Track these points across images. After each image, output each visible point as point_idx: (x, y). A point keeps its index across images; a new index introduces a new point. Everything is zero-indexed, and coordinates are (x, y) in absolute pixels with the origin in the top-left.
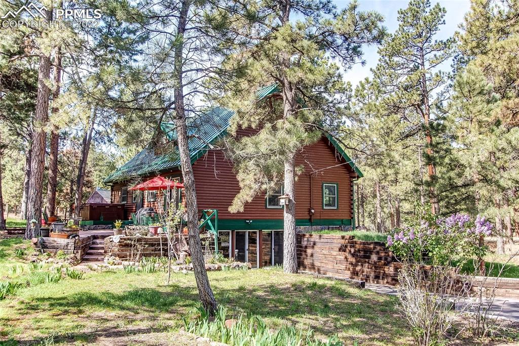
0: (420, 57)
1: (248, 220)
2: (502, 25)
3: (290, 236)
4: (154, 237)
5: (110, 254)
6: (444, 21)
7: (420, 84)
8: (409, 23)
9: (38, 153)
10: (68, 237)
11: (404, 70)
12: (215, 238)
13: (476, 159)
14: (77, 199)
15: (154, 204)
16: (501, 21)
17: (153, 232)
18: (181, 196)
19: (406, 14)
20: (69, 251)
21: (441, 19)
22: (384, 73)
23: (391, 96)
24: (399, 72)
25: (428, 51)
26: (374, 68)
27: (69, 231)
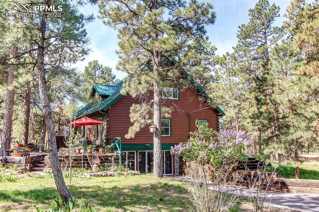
0: (264, 38)
1: (146, 144)
2: (310, 13)
3: (157, 152)
4: (78, 155)
5: (48, 166)
6: (279, 15)
7: (265, 55)
8: (256, 17)
10: (22, 156)
11: (254, 47)
12: (119, 155)
13: (286, 99)
14: (43, 133)
15: (90, 135)
16: (310, 10)
17: (78, 152)
18: (103, 130)
19: (254, 12)
20: (22, 164)
21: (277, 13)
22: (241, 50)
23: (245, 63)
24: (251, 48)
25: (269, 34)
26: (235, 47)
27: (23, 152)
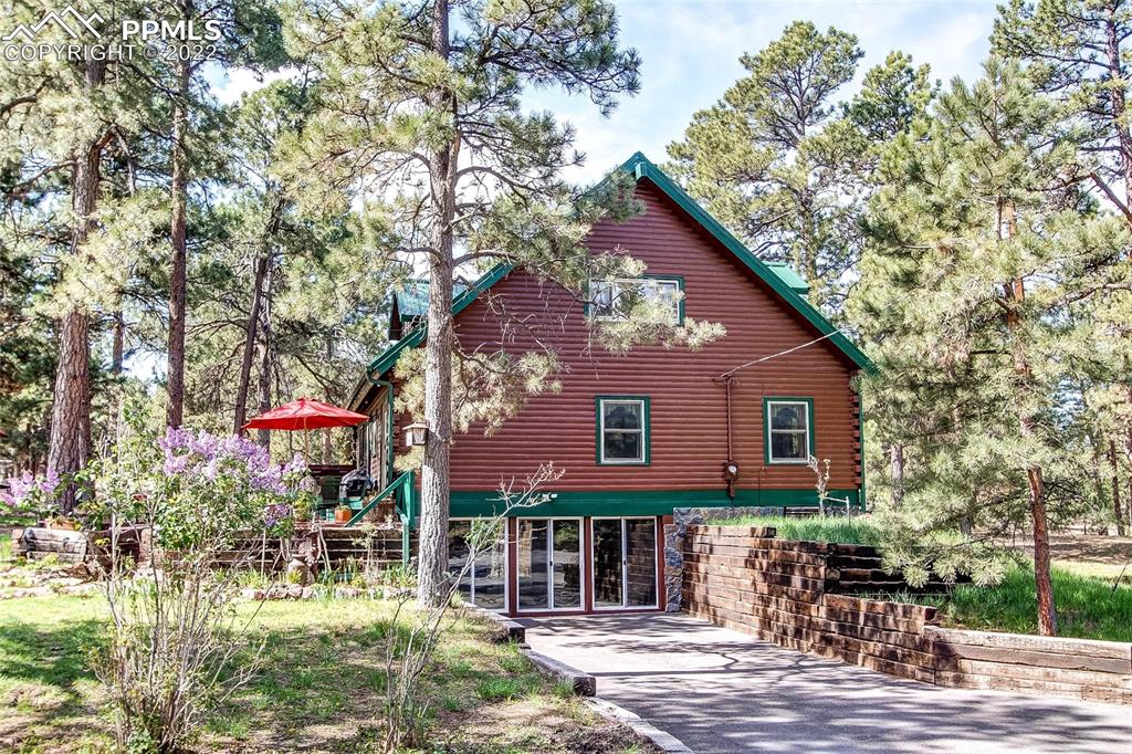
9: (67, 361)
12: (403, 530)
20: (75, 555)
